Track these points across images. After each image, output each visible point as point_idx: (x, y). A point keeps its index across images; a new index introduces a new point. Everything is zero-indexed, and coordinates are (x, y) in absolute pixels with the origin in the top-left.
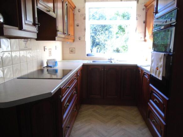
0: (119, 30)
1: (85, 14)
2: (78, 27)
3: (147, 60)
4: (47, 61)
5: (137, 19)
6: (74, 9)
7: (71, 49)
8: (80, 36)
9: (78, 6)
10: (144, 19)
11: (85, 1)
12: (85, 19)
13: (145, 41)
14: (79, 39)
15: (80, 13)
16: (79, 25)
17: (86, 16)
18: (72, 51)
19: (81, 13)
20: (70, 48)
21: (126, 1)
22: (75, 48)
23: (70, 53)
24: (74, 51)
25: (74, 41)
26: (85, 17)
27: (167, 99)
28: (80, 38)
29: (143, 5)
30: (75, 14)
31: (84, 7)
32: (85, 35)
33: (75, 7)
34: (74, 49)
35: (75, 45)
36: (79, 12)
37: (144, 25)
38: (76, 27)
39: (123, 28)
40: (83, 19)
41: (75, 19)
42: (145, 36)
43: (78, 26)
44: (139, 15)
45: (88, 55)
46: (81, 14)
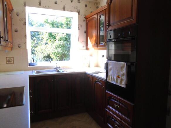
0: (50, 37)
1: (25, 19)
2: (16, 33)
3: (89, 67)
5: (79, 29)
6: (11, 11)
7: (8, 58)
8: (19, 44)
9: (16, 9)
10: (85, 30)
11: (25, 5)
13: (87, 49)
14: (19, 47)
15: (18, 17)
16: (18, 31)
17: (26, 22)
18: (9, 61)
19: (20, 17)
20: (6, 57)
21: (69, 11)
22: (13, 57)
23: (7, 63)
24: (12, 61)
25: (12, 49)
27: (132, 104)
29: (84, 17)
30: (12, 17)
31: (24, 11)
32: (26, 42)
33: (13, 10)
34: (12, 58)
35: (13, 54)
36: (18, 15)
37: (85, 34)
38: (14, 33)
39: (53, 36)
40: (23, 24)
41: (13, 23)
42: (87, 45)
43: (16, 31)
44: (80, 25)
45: (30, 65)
46: (20, 19)
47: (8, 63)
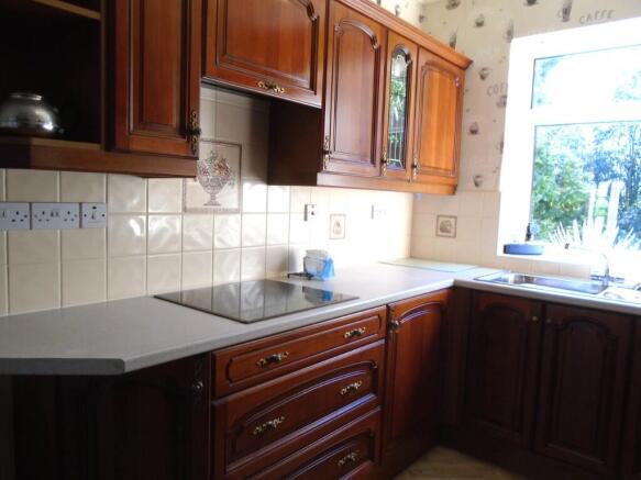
1: (504, 86)
2: (475, 137)
4: (304, 254)
6: (465, 68)
7: (441, 220)
8: (479, 174)
9: (481, 55)
11: (510, 35)
12: (505, 103)
14: (477, 184)
15: (485, 82)
16: (480, 131)
17: (509, 94)
18: (443, 229)
19: (489, 81)
20: (438, 216)
22: (456, 218)
23: (437, 235)
24: (453, 230)
25: (454, 189)
26: (505, 97)
28: (479, 180)
30: (466, 87)
31: (504, 60)
32: (499, 168)
33: (470, 63)
34: (453, 221)
36: (483, 78)
38: (467, 138)
40: (497, 104)
43: (474, 132)
45: (507, 249)
46: (490, 87)
47: (440, 233)
